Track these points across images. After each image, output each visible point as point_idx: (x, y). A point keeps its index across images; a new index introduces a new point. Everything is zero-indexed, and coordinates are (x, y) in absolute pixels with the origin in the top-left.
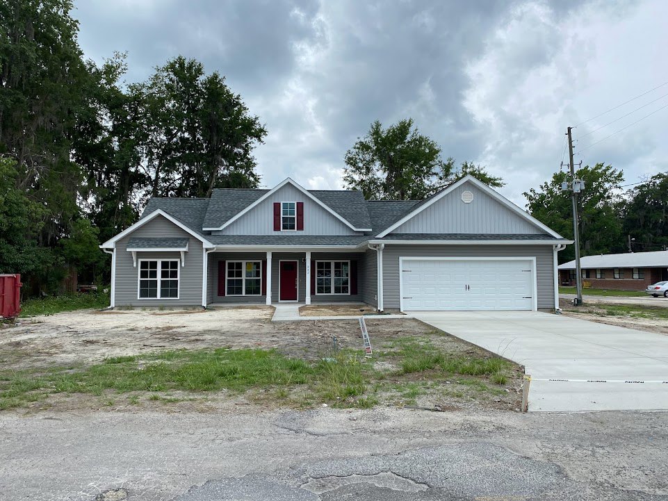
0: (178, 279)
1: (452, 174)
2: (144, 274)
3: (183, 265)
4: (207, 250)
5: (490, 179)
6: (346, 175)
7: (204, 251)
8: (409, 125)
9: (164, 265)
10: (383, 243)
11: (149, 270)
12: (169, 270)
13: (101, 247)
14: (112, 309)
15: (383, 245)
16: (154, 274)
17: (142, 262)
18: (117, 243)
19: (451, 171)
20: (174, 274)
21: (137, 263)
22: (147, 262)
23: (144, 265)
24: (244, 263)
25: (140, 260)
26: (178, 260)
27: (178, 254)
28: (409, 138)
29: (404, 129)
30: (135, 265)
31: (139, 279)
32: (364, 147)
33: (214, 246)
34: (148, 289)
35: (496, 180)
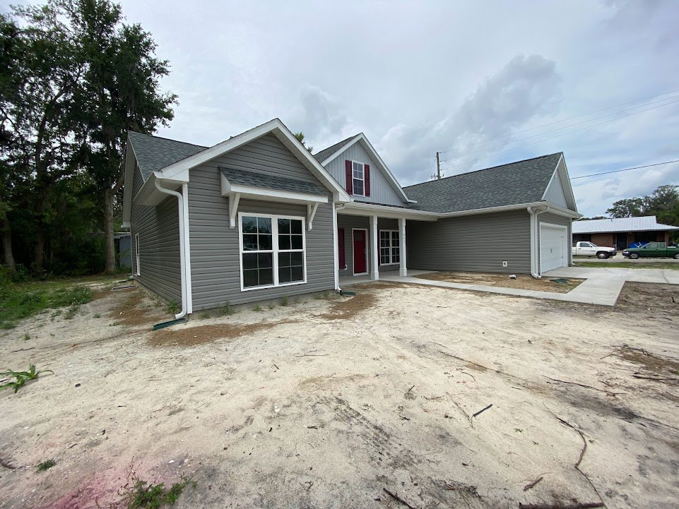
0: (304, 249)
2: (249, 242)
3: (311, 227)
7: (334, 206)
9: (283, 226)
12: (290, 235)
13: (158, 175)
16: (267, 243)
17: (244, 219)
18: (193, 171)
21: (237, 221)
25: (241, 214)
26: (303, 219)
27: (303, 208)
30: (233, 224)
31: (242, 251)
34: (256, 270)
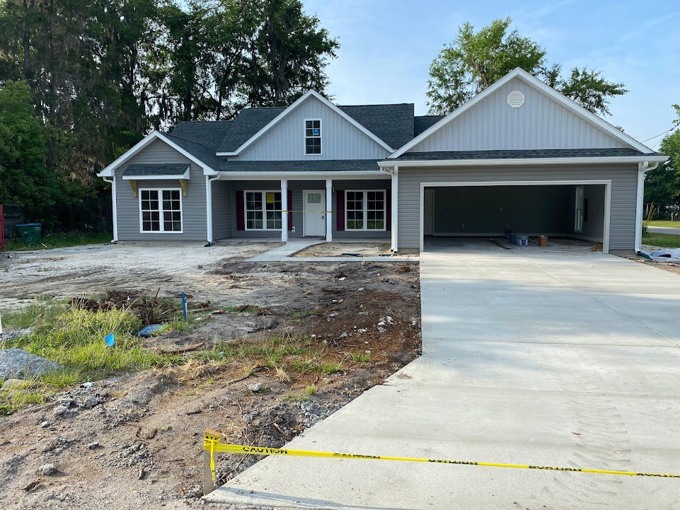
0: (181, 210)
1: (558, 83)
2: (145, 205)
3: (185, 195)
4: (210, 177)
5: (608, 87)
6: (431, 90)
7: (207, 178)
8: (506, 25)
9: (166, 194)
10: (397, 164)
11: (150, 200)
12: (171, 200)
13: (99, 175)
14: (115, 243)
15: (396, 169)
16: (155, 205)
17: (142, 191)
18: (117, 170)
19: (558, 79)
20: (176, 205)
22: (148, 191)
23: (145, 194)
24: (264, 193)
25: (140, 190)
26: (180, 189)
27: (178, 183)
28: (504, 41)
29: (499, 30)
30: (135, 195)
31: (141, 210)
32: (452, 55)
33: (216, 173)
34: (150, 223)
35: (616, 87)
